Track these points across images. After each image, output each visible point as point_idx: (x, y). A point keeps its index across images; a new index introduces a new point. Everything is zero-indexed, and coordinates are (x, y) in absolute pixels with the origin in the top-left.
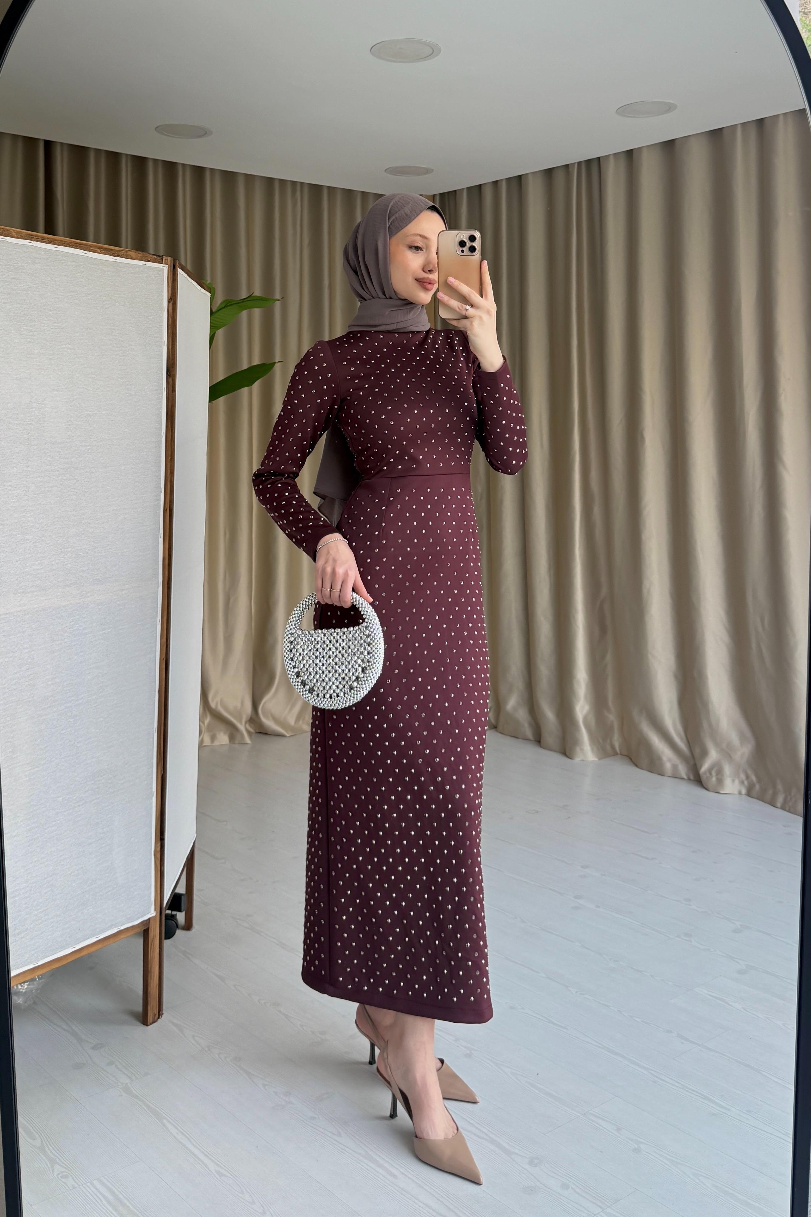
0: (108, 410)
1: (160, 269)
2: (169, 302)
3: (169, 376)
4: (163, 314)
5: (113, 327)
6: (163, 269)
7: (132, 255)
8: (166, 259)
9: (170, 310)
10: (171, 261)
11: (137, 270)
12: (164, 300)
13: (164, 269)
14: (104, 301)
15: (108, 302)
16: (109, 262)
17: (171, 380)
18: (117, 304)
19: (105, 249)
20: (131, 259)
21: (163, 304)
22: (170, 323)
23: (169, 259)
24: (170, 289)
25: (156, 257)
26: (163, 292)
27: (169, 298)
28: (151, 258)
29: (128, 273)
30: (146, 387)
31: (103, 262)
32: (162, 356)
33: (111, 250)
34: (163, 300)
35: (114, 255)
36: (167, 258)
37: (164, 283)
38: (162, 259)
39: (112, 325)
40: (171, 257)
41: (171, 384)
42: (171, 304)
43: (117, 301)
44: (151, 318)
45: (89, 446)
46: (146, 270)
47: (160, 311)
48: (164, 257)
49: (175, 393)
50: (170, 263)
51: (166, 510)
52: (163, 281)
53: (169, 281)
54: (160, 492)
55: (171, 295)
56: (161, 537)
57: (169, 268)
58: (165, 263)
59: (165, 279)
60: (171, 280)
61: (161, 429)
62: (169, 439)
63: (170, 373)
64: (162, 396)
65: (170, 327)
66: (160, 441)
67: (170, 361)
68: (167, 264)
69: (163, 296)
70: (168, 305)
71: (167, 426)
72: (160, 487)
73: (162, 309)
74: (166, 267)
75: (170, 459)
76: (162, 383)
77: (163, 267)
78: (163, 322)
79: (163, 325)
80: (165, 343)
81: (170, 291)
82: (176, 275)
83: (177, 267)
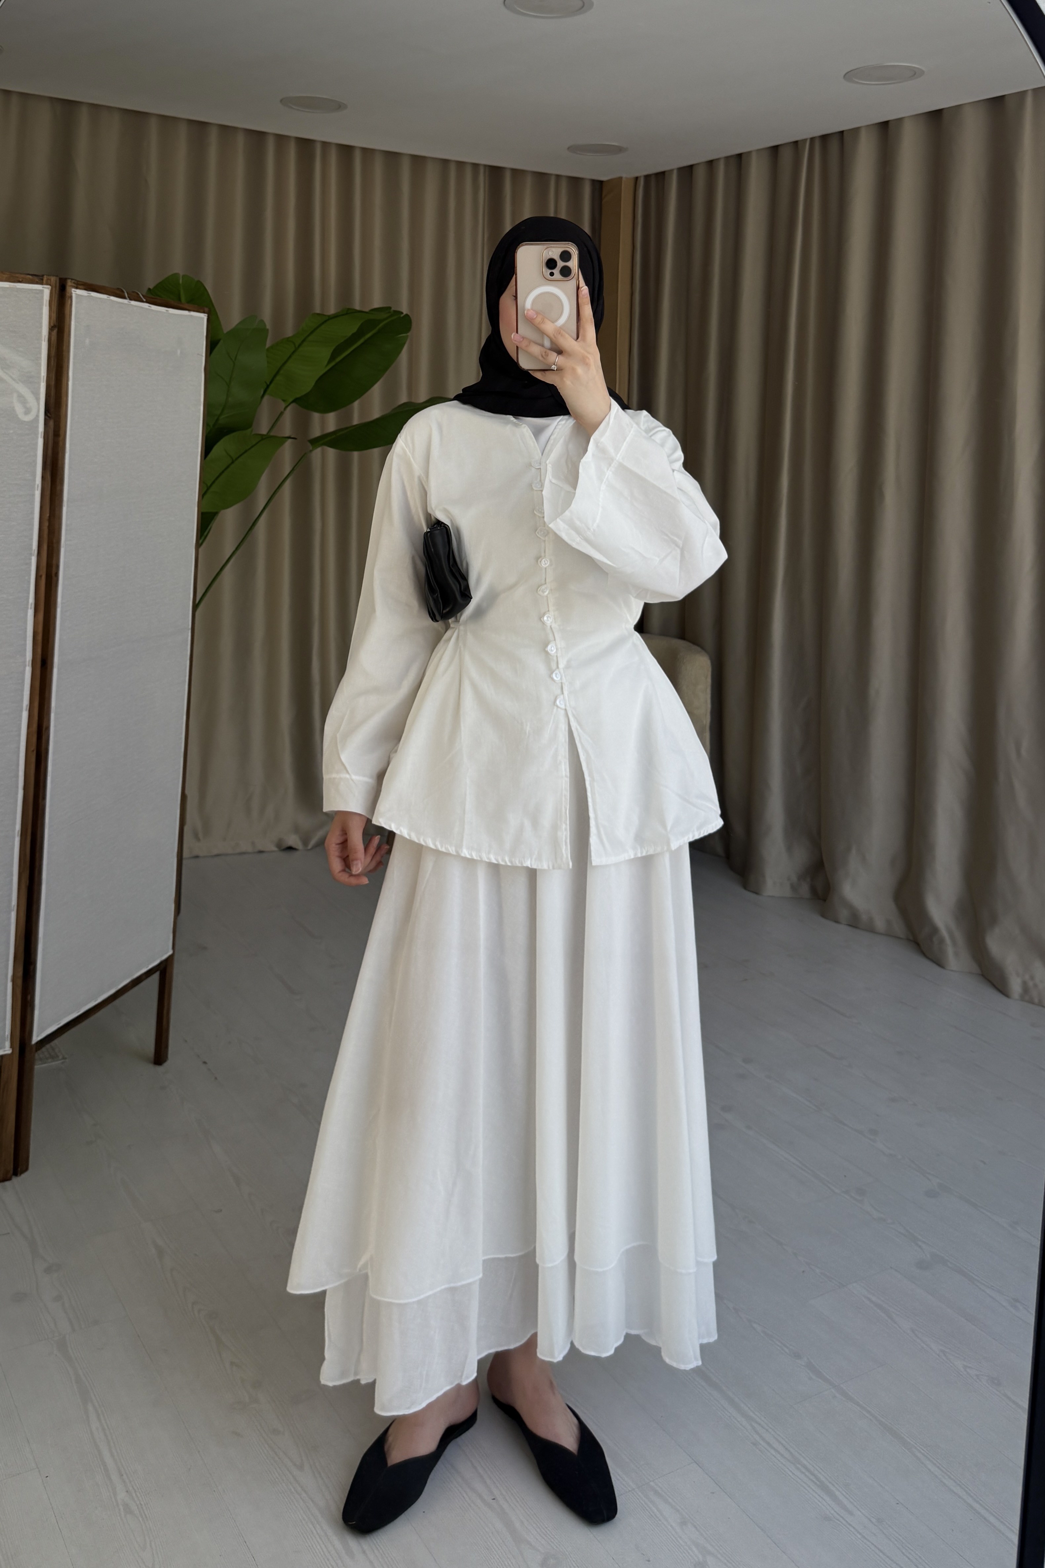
1: (38, 291)
2: (51, 329)
3: (49, 417)
4: (41, 344)
6: (42, 292)
8: (48, 279)
9: (53, 339)
10: (56, 281)
12: (43, 326)
13: (45, 291)
17: (51, 423)
21: (40, 333)
22: (53, 354)
23: (53, 279)
24: (54, 316)
25: (30, 277)
26: (41, 318)
27: (52, 325)
28: (24, 278)
30: (11, 432)
34: (41, 327)
36: (49, 277)
37: (44, 308)
38: (42, 280)
40: (57, 276)
41: (52, 427)
42: (55, 332)
46: (16, 293)
47: (36, 341)
48: (43, 276)
49: (61, 438)
50: (54, 285)
51: (41, 576)
52: (43, 305)
53: (53, 306)
54: (31, 555)
55: (55, 321)
56: (31, 608)
57: (54, 289)
58: (47, 284)
59: (46, 303)
60: (56, 305)
61: (34, 480)
62: (48, 493)
63: (51, 414)
64: (36, 444)
65: (52, 359)
66: (33, 495)
67: (52, 400)
68: (50, 285)
69: (41, 323)
70: (50, 334)
71: (43, 478)
72: (31, 549)
73: (39, 339)
74: (48, 288)
75: (50, 516)
76: (37, 427)
77: (41, 288)
78: (40, 353)
79: (40, 358)
80: (44, 378)
81: (52, 318)
82: (67, 296)
83: (71, 287)
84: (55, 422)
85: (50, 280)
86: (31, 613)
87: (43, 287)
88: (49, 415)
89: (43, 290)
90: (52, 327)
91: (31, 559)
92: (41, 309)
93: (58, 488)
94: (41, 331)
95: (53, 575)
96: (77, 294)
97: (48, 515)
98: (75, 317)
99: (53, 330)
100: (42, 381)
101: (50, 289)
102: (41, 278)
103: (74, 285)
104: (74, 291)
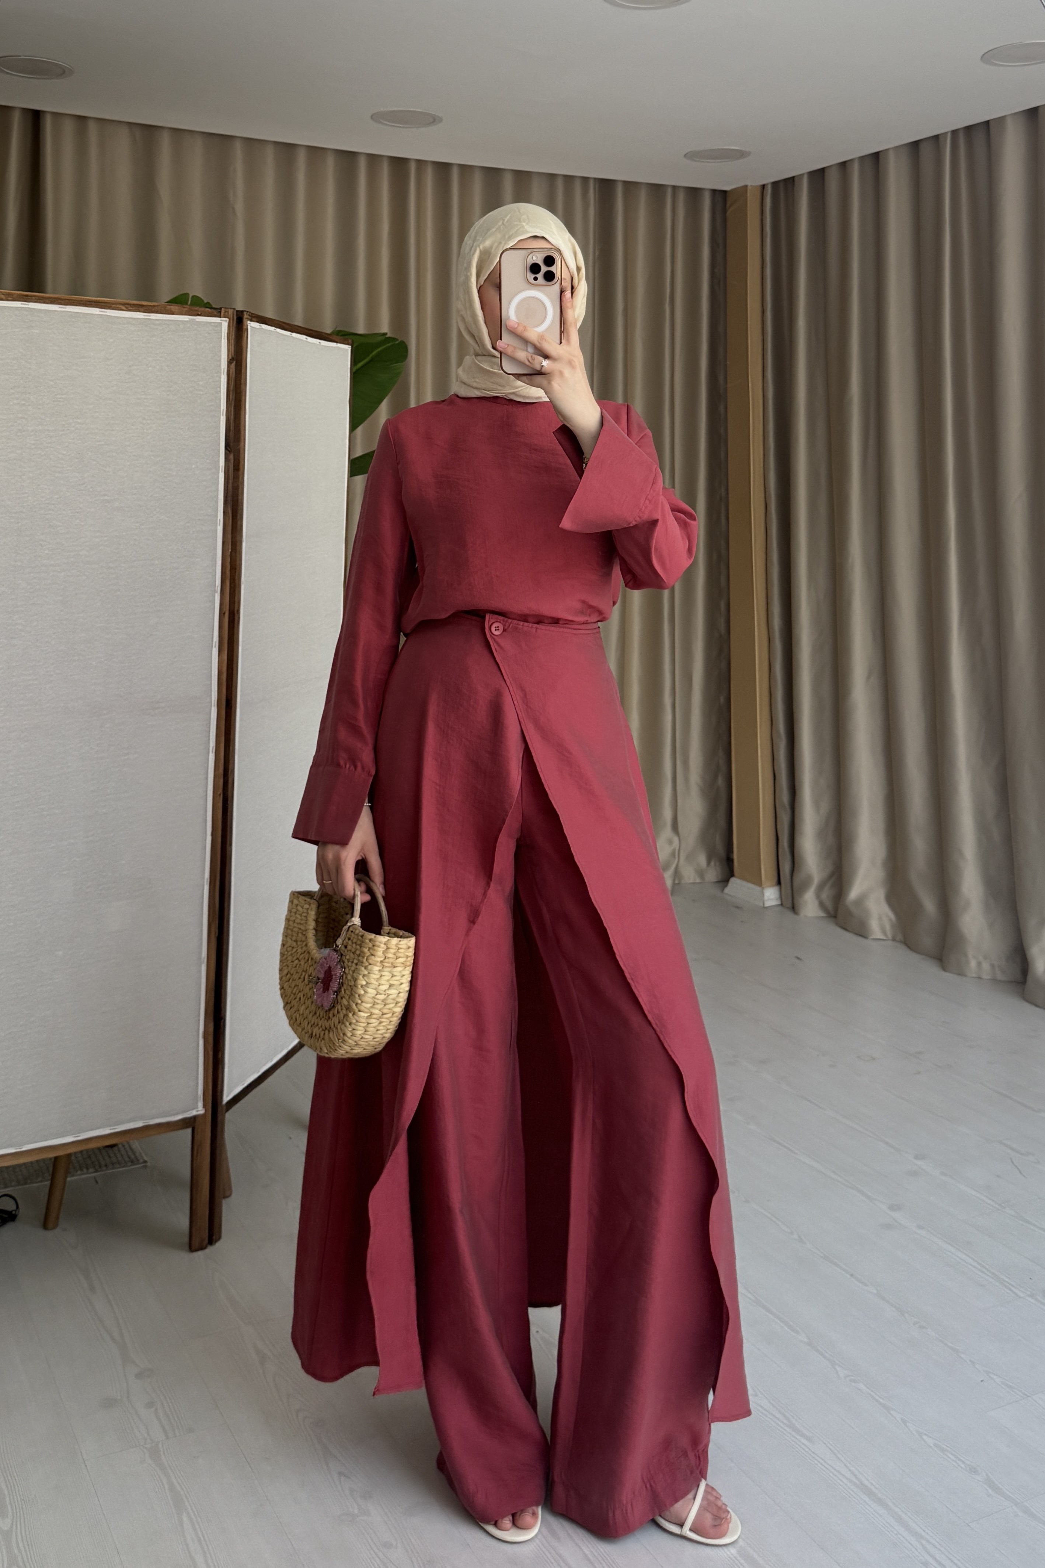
0: (135, 494)
1: (216, 324)
2: (230, 362)
3: (229, 451)
4: (220, 378)
5: (143, 397)
6: (220, 324)
7: (173, 310)
8: (225, 312)
9: (231, 371)
10: (233, 315)
11: (182, 326)
12: (222, 360)
13: (223, 323)
14: (130, 366)
15: (135, 367)
16: (139, 320)
17: (231, 457)
18: (150, 368)
19: (134, 305)
20: (173, 314)
21: (220, 366)
22: (232, 387)
23: (230, 311)
24: (232, 348)
25: (210, 309)
26: (220, 351)
27: (230, 358)
28: (203, 311)
29: (168, 332)
30: (193, 466)
31: (131, 320)
32: (218, 428)
33: (142, 306)
34: (220, 360)
35: (146, 311)
36: (227, 310)
37: (223, 340)
38: (220, 312)
39: (143, 393)
40: (234, 310)
41: (232, 461)
42: (233, 365)
43: (149, 365)
44: (201, 383)
45: (105, 536)
46: (196, 326)
47: (216, 375)
48: (221, 308)
49: (241, 472)
50: (231, 316)
51: (224, 614)
52: (221, 338)
53: (231, 338)
54: (215, 592)
55: (233, 354)
56: (215, 647)
57: (231, 322)
58: (225, 317)
59: (224, 336)
60: (233, 336)
61: (217, 516)
62: (229, 528)
63: (230, 448)
64: (218, 477)
65: (231, 392)
66: (216, 530)
67: (232, 434)
68: (228, 318)
69: (221, 356)
70: (228, 367)
71: (224, 512)
72: (215, 585)
73: (219, 372)
74: (226, 321)
75: (231, 552)
76: (219, 461)
77: (220, 321)
78: (220, 388)
79: (220, 391)
80: (223, 412)
81: (231, 350)
82: (244, 329)
83: (246, 320)
84: (234, 456)
85: (228, 312)
86: (215, 651)
87: (221, 320)
88: (229, 449)
89: (221, 323)
90: (230, 360)
91: (215, 596)
92: (221, 341)
93: (239, 523)
94: (221, 364)
95: (236, 612)
96: (252, 326)
97: (230, 551)
98: (251, 349)
99: (232, 363)
100: (222, 414)
101: (228, 321)
102: (219, 310)
103: (250, 318)
104: (250, 324)
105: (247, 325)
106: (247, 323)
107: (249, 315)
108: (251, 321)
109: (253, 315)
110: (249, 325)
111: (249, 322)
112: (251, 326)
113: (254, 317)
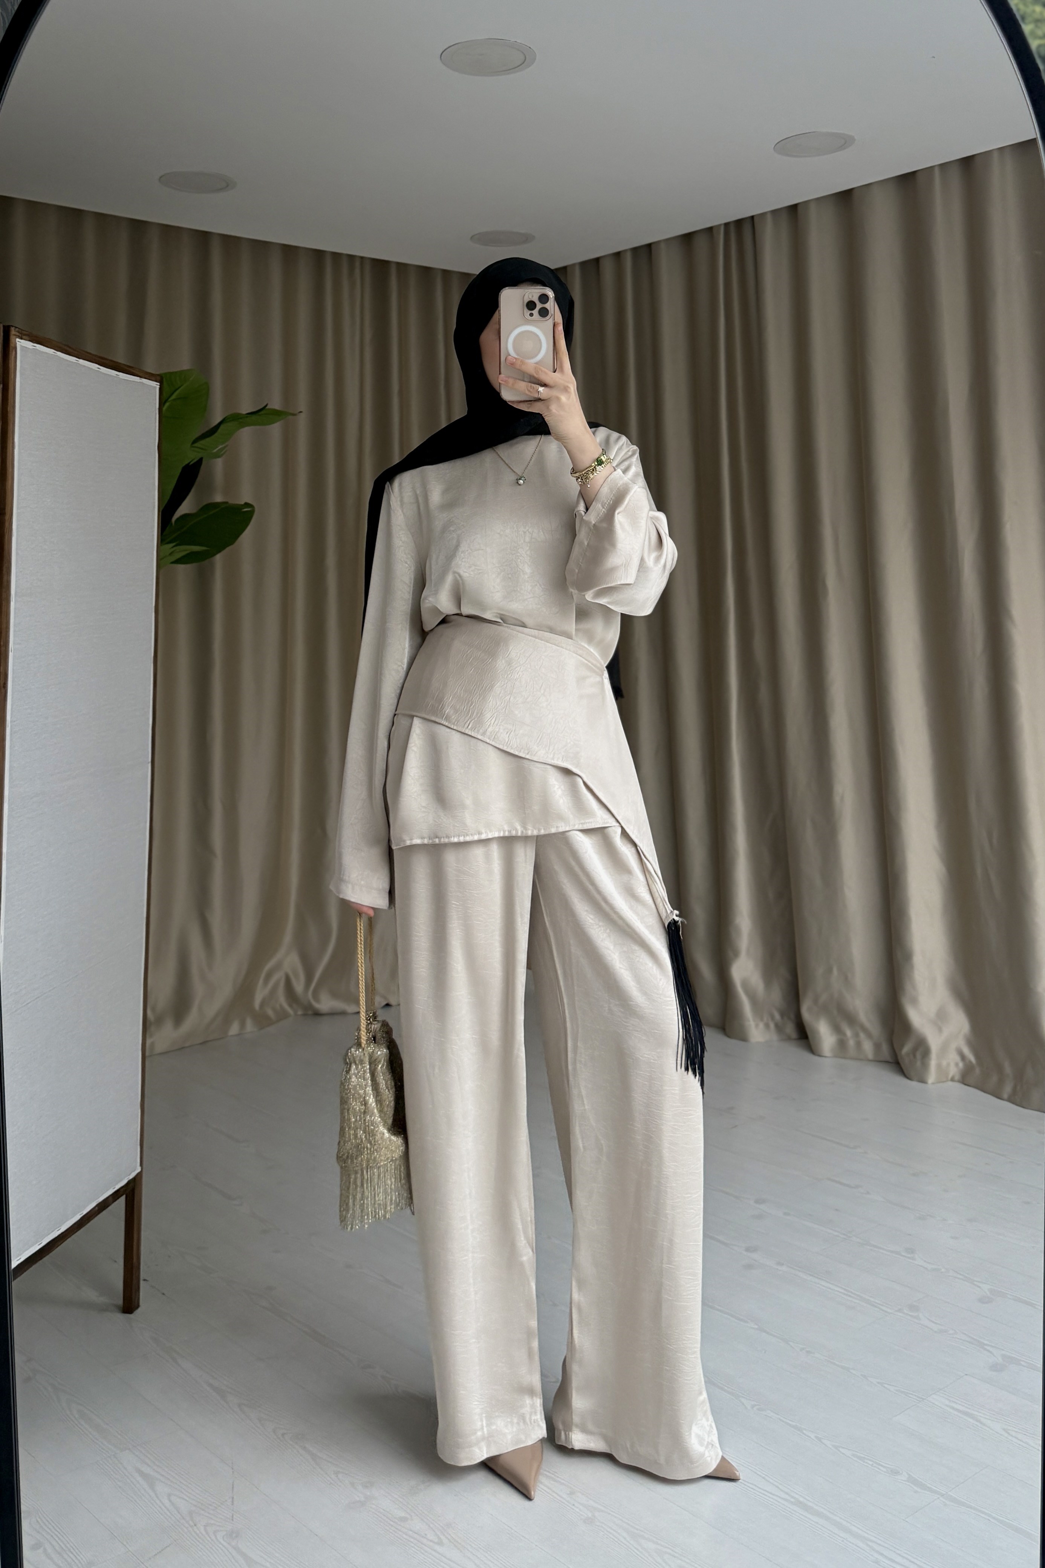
82: (11, 348)
83: (15, 337)
96: (22, 344)
98: (21, 372)
103: (18, 334)
104: (18, 341)
105: (16, 343)
106: (16, 340)
107: (19, 332)
108: (22, 339)
109: (25, 332)
110: (17, 343)
111: (18, 340)
112: (21, 346)
113: (25, 335)
